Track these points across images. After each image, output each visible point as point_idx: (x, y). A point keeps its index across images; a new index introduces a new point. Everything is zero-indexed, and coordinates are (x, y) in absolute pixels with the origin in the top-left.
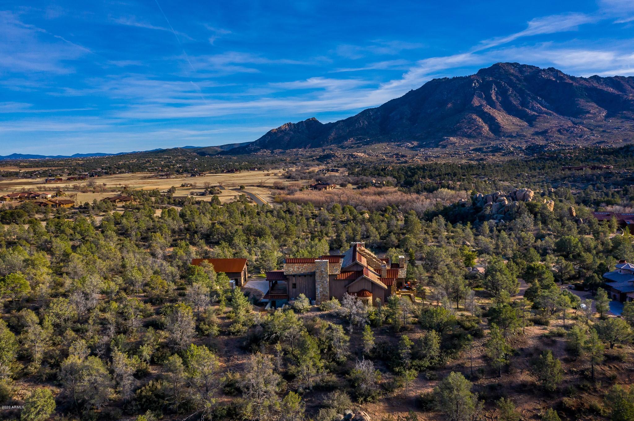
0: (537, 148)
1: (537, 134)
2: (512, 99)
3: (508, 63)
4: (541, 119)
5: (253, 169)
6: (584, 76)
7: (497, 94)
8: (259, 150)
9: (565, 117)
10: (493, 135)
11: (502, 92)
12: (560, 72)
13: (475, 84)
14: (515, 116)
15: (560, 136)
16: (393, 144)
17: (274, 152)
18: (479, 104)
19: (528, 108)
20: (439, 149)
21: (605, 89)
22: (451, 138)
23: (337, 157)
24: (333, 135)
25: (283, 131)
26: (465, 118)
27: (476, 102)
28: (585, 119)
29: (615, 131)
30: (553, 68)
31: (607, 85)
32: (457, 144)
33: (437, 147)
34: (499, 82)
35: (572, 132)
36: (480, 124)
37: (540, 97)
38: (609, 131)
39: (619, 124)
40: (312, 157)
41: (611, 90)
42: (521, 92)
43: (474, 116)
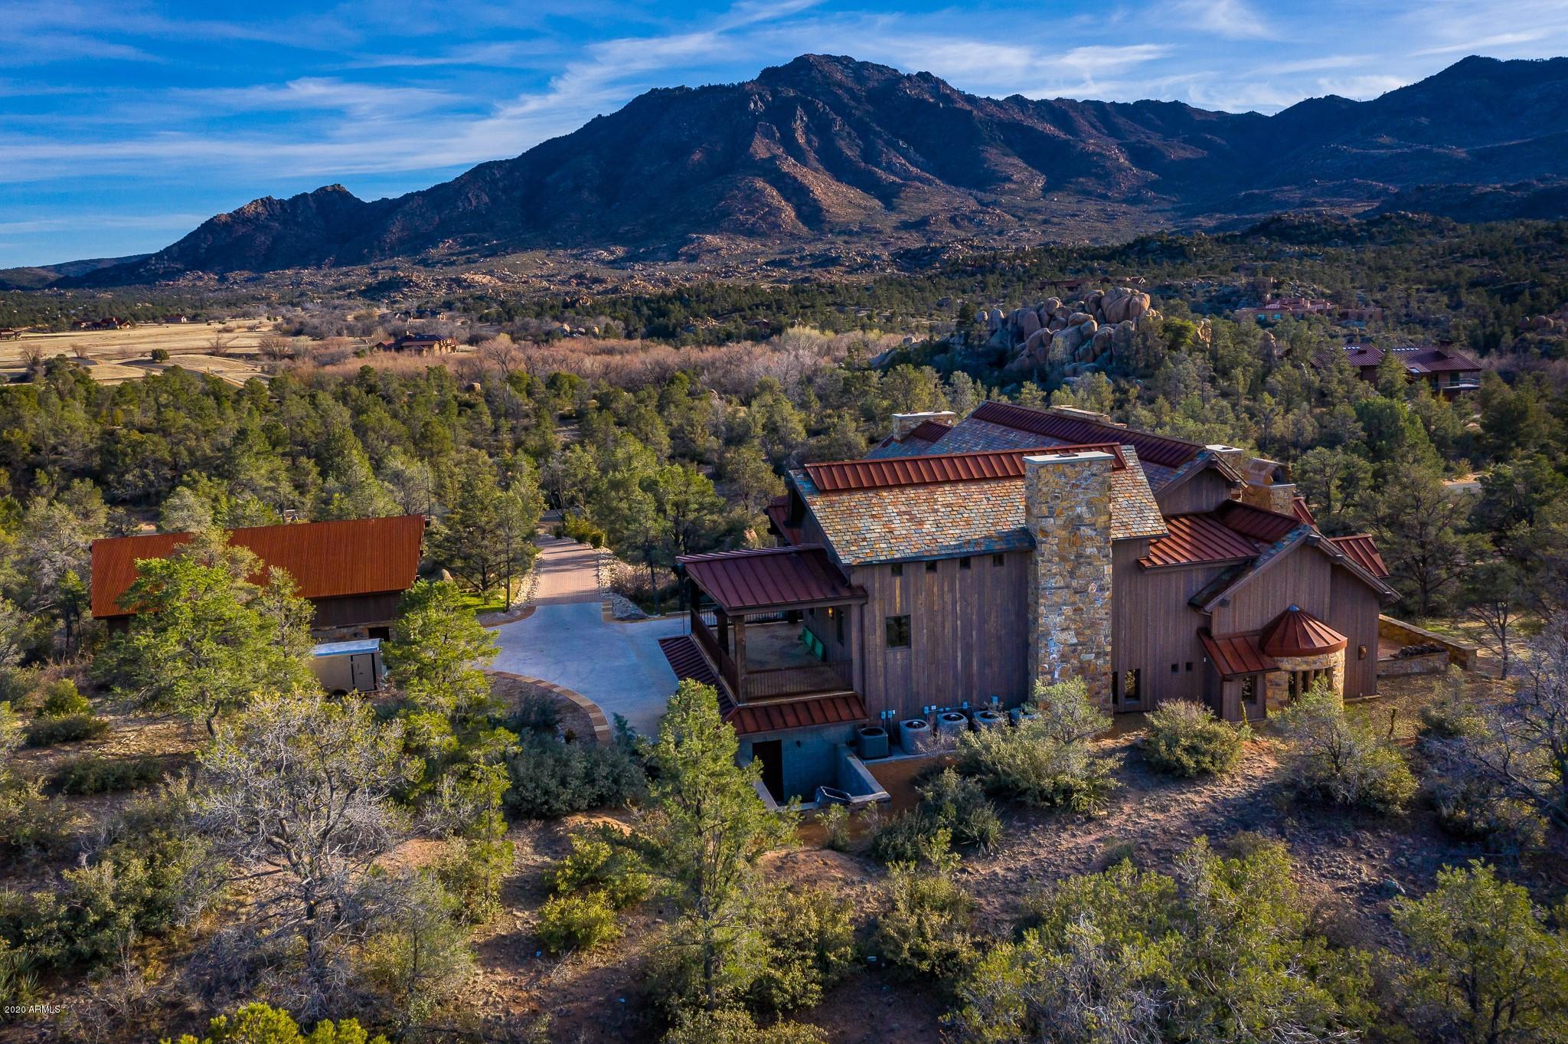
0: (925, 255)
1: (906, 226)
2: (842, 144)
3: (829, 56)
4: (909, 192)
5: (175, 319)
6: (994, 97)
7: (807, 130)
8: (180, 273)
9: (962, 189)
10: (805, 229)
11: (819, 127)
12: (944, 83)
13: (756, 104)
14: (851, 183)
15: (955, 231)
16: (561, 252)
17: (227, 280)
18: (768, 155)
19: (878, 165)
20: (680, 264)
21: (1040, 127)
22: (709, 238)
23: (417, 285)
24: (395, 230)
25: (249, 220)
26: (738, 188)
27: (761, 148)
28: (1003, 193)
29: (1070, 222)
30: (927, 73)
31: (1042, 118)
32: (723, 252)
33: (675, 257)
34: (812, 102)
35: (980, 223)
36: (775, 203)
37: (906, 141)
38: (1056, 220)
39: (1075, 206)
40: (343, 288)
41: (1050, 129)
42: (862, 130)
43: (760, 184)
